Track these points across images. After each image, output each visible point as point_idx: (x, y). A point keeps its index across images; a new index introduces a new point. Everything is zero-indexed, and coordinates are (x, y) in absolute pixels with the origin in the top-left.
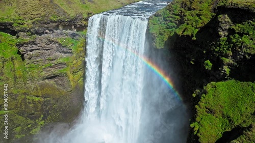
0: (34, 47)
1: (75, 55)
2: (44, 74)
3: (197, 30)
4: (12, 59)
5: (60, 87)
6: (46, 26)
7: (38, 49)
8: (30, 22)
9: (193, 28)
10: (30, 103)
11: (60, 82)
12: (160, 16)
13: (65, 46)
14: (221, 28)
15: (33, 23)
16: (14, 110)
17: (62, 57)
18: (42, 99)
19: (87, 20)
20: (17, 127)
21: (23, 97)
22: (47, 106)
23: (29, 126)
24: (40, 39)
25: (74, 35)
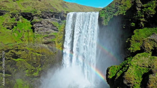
0: (41, 25)
1: (59, 33)
2: (44, 40)
3: (125, 11)
4: (28, 31)
5: (50, 50)
6: (47, 14)
7: (42, 27)
8: (40, 11)
9: (123, 11)
10: (34, 57)
11: (51, 47)
12: (105, 10)
13: (55, 26)
14: (138, 7)
15: (42, 12)
16: (26, 60)
17: (53, 33)
18: (41, 55)
19: (66, 15)
20: (27, 70)
21: (32, 52)
22: (43, 59)
23: (32, 71)
24: (44, 21)
25: (59, 22)
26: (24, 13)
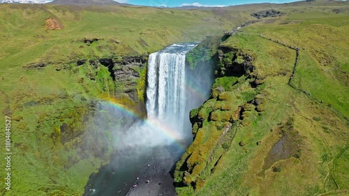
0: (121, 72)
1: (140, 78)
2: (125, 89)
3: (210, 58)
5: (131, 99)
6: (129, 60)
7: (123, 74)
8: (121, 57)
11: (132, 96)
12: (192, 52)
13: (137, 72)
14: (220, 56)
15: (123, 58)
17: (134, 79)
19: (148, 56)
24: (125, 67)
25: (140, 66)
26: (102, 60)
